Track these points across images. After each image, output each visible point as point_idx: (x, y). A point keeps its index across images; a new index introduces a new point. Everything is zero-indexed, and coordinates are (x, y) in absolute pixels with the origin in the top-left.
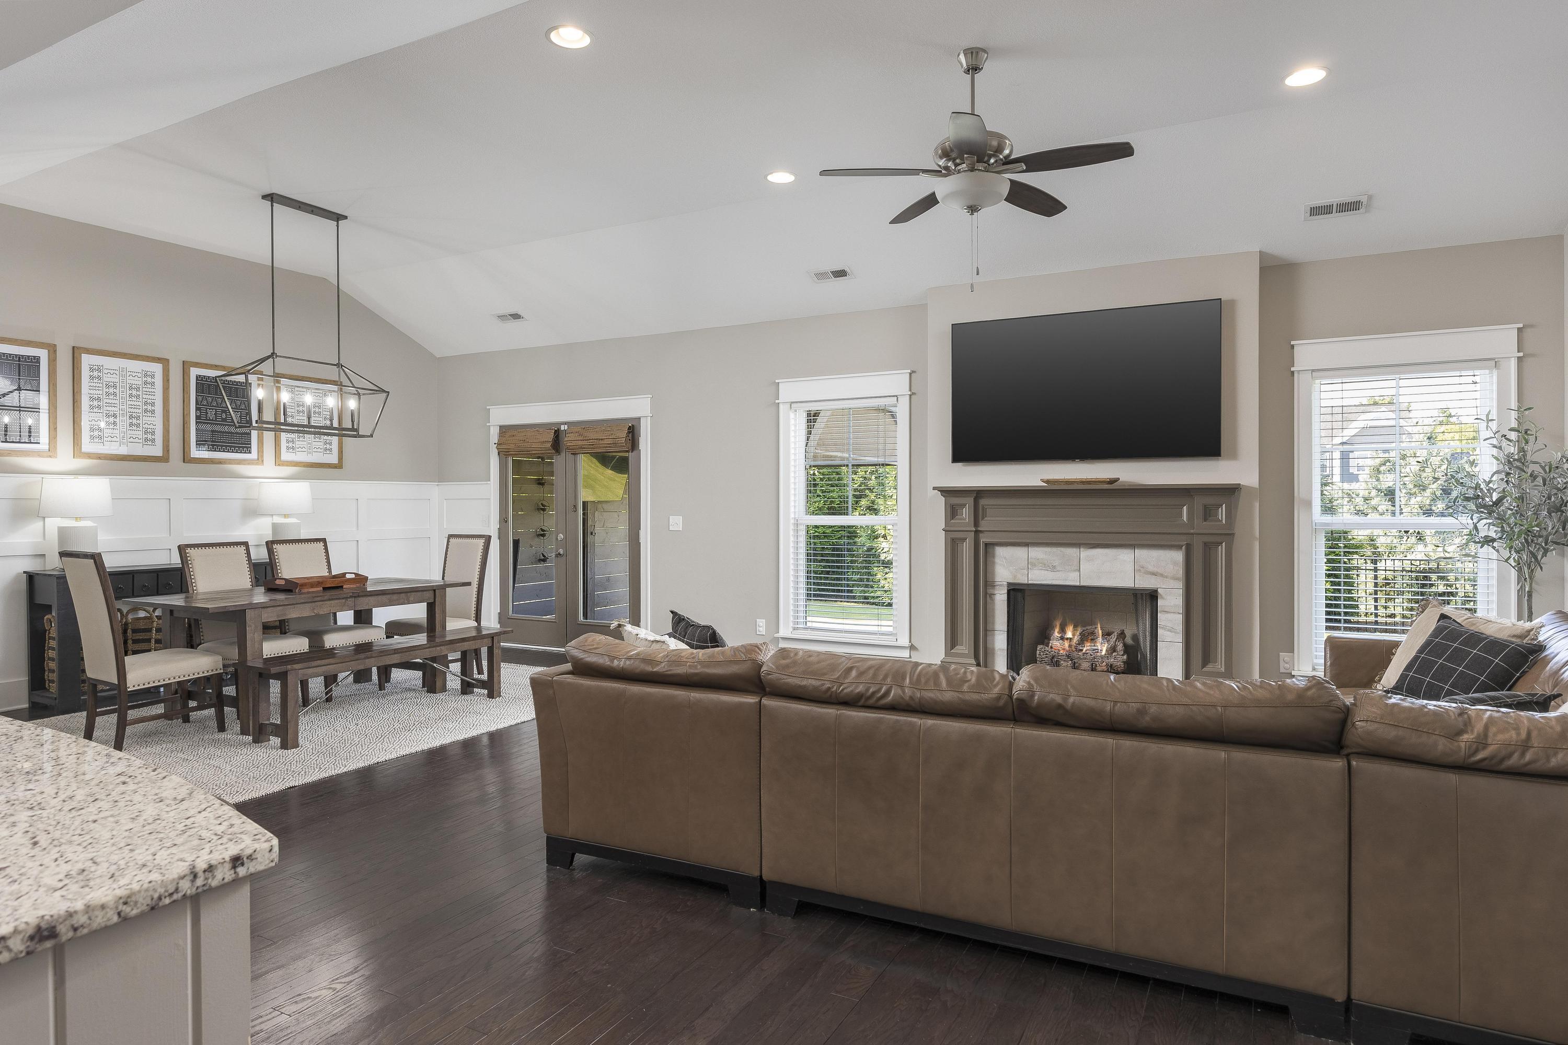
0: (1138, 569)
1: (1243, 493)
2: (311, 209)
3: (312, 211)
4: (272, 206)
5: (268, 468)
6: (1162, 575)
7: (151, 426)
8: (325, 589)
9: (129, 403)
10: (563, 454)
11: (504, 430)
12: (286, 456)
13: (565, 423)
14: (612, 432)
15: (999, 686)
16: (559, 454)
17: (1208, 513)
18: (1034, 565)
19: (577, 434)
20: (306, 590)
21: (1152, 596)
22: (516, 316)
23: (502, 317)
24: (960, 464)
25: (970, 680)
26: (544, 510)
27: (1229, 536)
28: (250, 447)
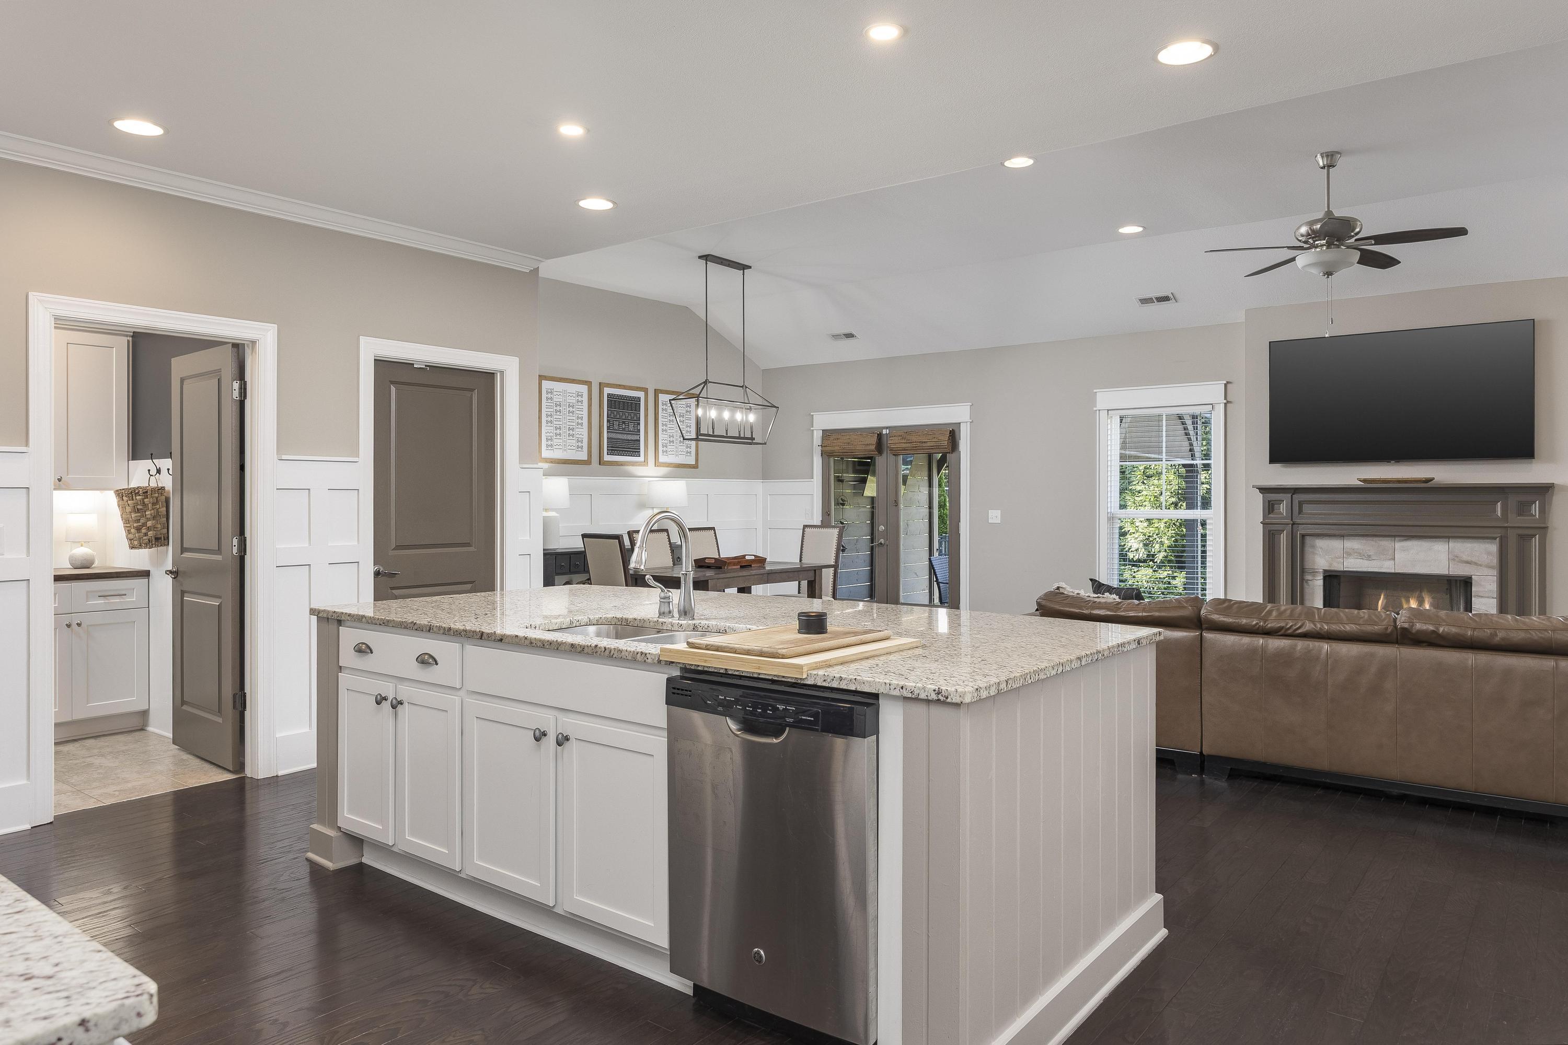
0: (1454, 558)
1: (1556, 489)
2: (728, 263)
3: (722, 262)
4: (706, 264)
5: (650, 470)
6: (1476, 564)
7: (581, 436)
8: (742, 567)
9: (568, 418)
10: (884, 455)
11: (827, 434)
12: (662, 458)
13: (887, 428)
14: (934, 436)
15: (1386, 621)
16: (881, 455)
17: (1523, 509)
18: (1349, 554)
19: (900, 438)
20: (730, 568)
21: (1466, 583)
22: (850, 336)
23: (836, 337)
24: (1278, 466)
25: (1364, 617)
26: (843, 505)
27: (1543, 529)
28: (640, 452)
